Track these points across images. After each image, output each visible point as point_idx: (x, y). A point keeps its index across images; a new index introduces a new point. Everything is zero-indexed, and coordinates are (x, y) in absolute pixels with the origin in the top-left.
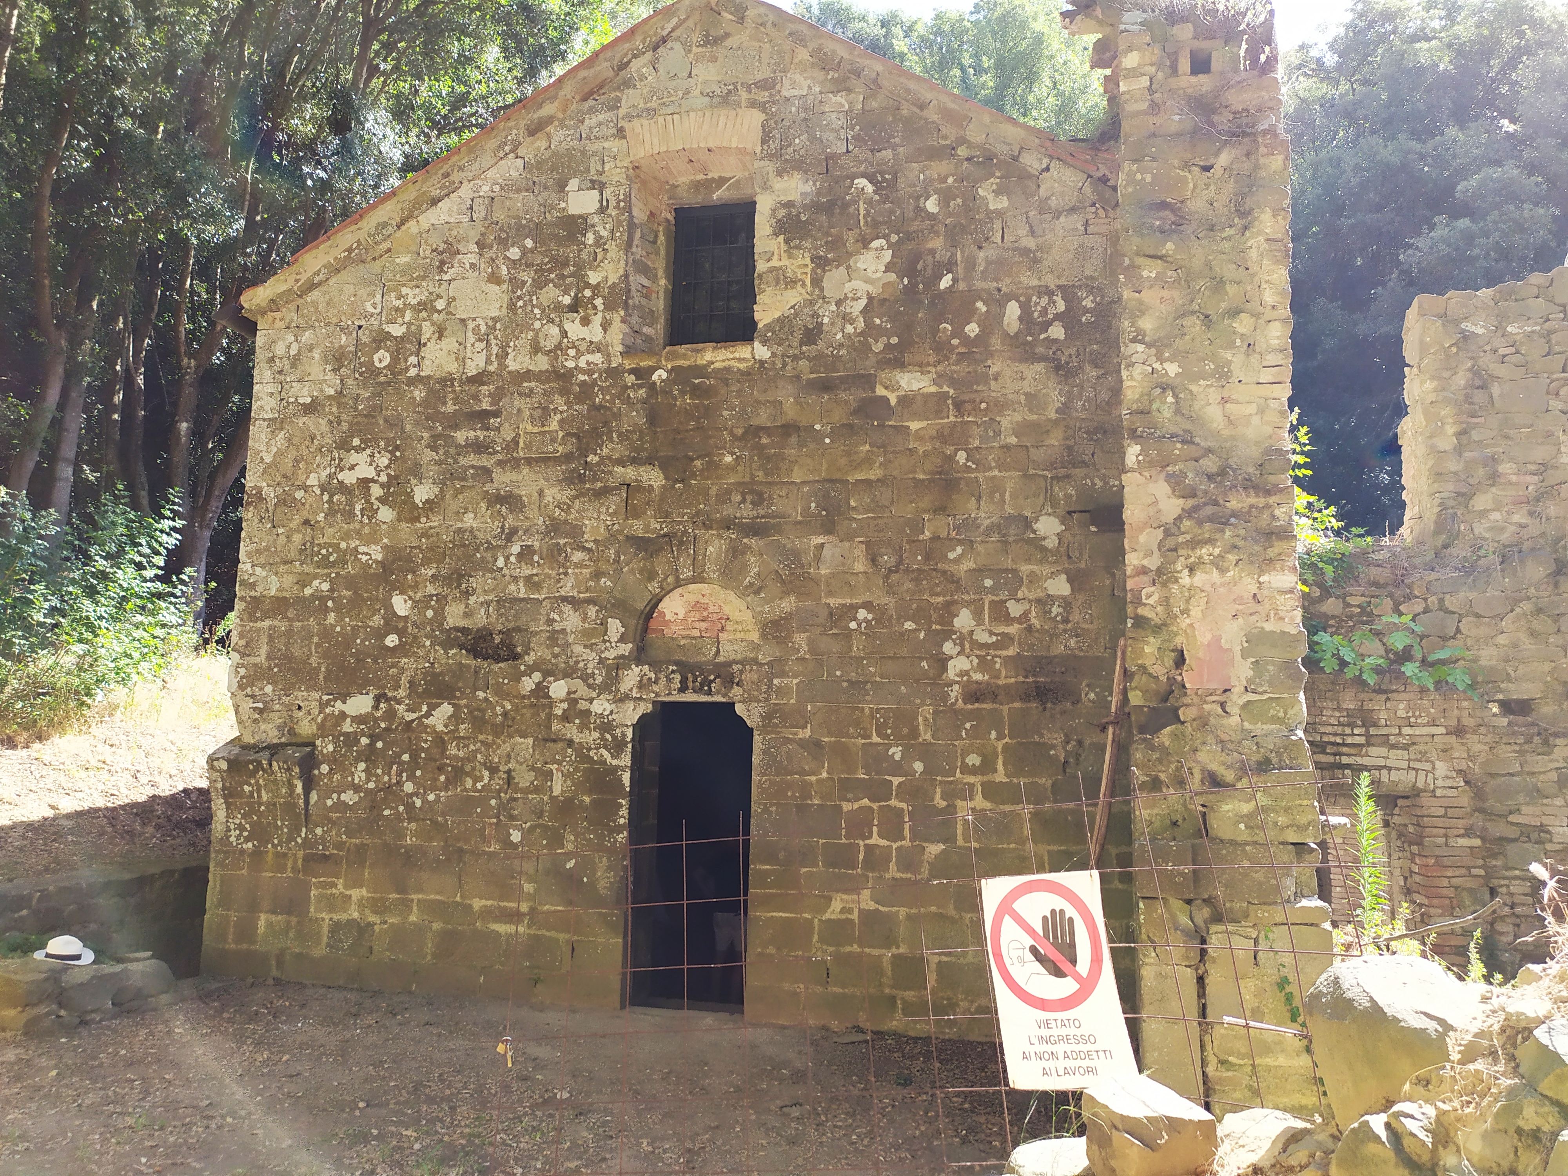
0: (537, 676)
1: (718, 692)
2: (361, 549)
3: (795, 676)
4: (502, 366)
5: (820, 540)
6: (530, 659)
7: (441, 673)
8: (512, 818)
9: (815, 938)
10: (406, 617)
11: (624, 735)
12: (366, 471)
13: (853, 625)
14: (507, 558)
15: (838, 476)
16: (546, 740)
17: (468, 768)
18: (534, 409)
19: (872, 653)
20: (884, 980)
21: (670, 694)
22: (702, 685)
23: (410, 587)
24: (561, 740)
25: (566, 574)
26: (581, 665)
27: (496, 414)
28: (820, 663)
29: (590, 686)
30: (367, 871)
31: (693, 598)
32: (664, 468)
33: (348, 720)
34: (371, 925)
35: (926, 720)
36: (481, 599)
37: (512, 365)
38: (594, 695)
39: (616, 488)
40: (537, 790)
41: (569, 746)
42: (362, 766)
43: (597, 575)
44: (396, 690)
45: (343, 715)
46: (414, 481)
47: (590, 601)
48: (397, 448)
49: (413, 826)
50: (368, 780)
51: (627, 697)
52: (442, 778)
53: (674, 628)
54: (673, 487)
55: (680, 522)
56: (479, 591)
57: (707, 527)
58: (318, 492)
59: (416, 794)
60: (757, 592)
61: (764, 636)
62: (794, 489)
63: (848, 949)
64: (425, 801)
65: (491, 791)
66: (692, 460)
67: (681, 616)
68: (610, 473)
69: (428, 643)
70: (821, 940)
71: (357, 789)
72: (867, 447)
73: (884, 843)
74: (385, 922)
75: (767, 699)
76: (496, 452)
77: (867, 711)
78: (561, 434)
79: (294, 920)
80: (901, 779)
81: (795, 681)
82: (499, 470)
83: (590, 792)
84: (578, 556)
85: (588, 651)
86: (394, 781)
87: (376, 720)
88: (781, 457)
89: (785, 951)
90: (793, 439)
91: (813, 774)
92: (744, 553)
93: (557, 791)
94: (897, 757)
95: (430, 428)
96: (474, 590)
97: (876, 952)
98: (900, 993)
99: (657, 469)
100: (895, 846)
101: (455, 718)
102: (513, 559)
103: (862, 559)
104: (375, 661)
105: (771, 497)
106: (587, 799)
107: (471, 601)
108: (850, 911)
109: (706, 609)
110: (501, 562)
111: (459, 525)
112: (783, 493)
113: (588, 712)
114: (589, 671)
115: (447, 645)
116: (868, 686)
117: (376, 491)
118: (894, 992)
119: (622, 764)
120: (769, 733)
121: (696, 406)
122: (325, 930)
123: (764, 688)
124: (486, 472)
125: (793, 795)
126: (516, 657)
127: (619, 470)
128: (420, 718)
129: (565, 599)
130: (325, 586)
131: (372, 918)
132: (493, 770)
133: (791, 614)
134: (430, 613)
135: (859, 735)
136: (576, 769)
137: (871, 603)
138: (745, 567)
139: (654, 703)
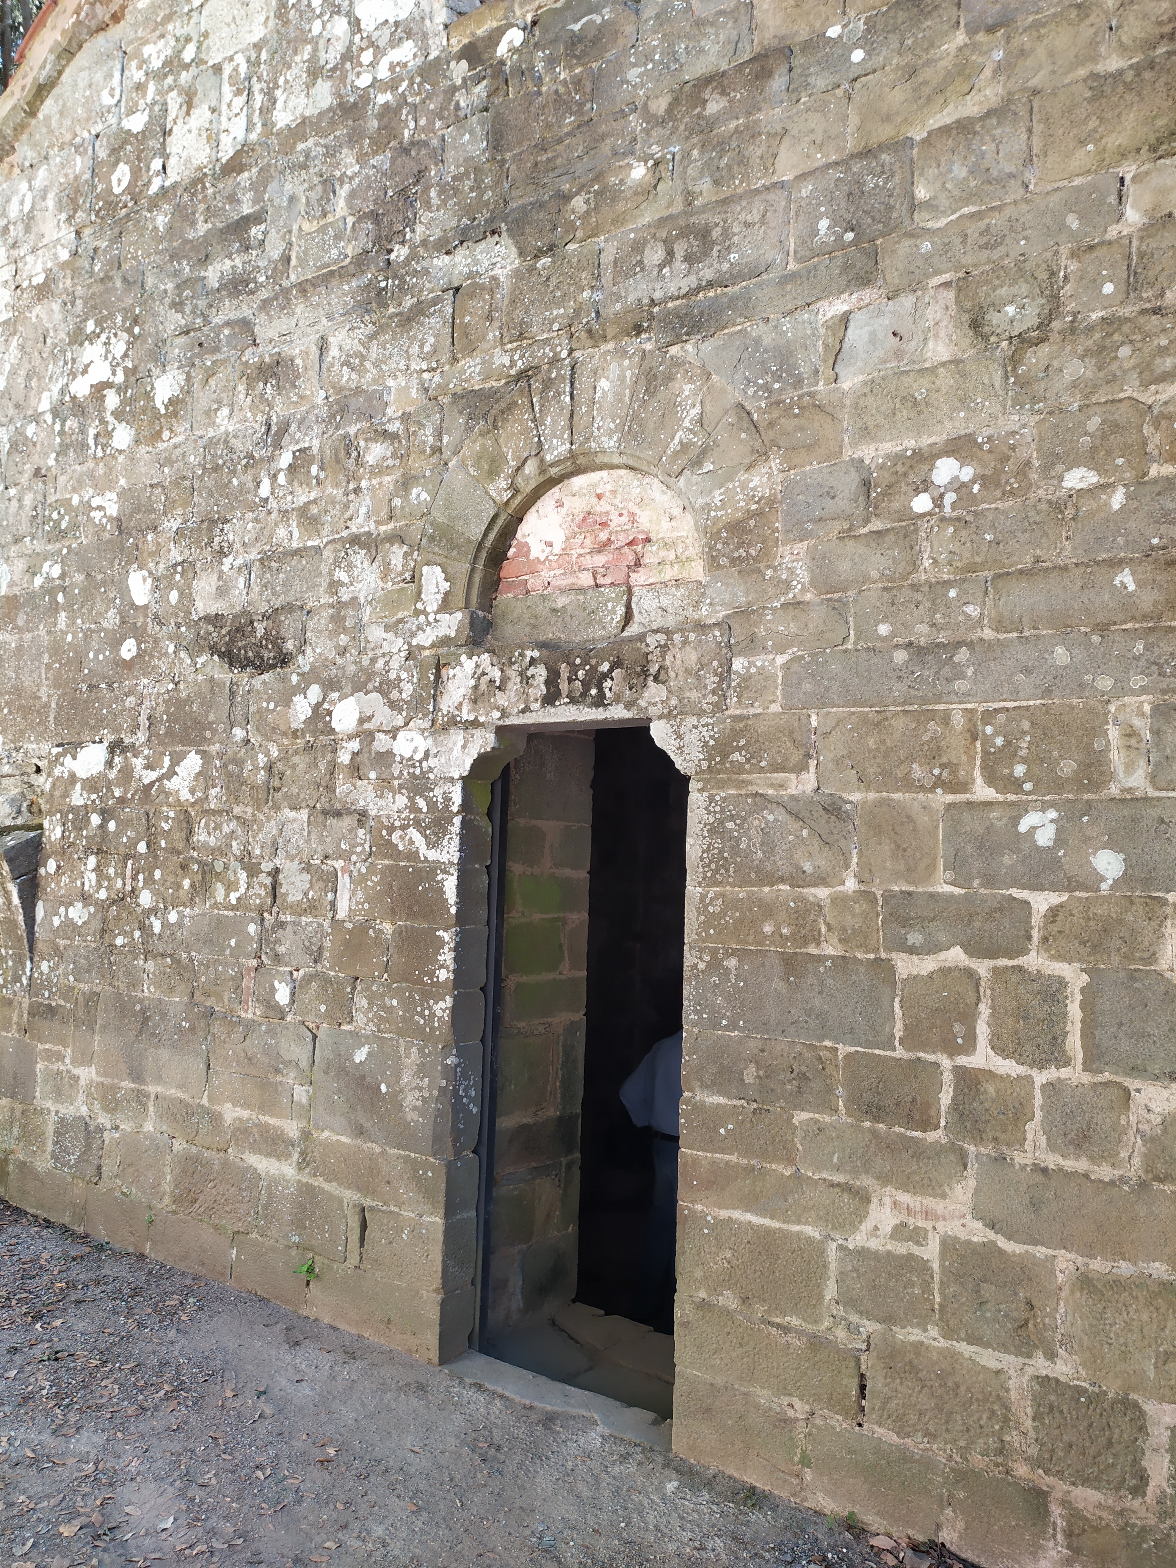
0: (315, 692)
1: (618, 699)
2: (95, 503)
3: (780, 649)
4: (267, 124)
5: (838, 306)
6: (304, 662)
7: (189, 700)
8: (277, 958)
9: (831, 1291)
10: (146, 607)
11: (447, 799)
12: (100, 372)
13: (922, 503)
14: (274, 477)
15: (883, 133)
16: (325, 813)
17: (219, 867)
18: (311, 189)
19: (972, 568)
20: (1013, 1438)
21: (526, 710)
22: (586, 685)
23: (152, 554)
24: (349, 812)
25: (357, 491)
26: (380, 663)
27: (257, 218)
28: (838, 609)
29: (393, 705)
30: (97, 1038)
31: (577, 505)
32: (517, 231)
33: (78, 786)
34: (100, 1130)
35: (1131, 733)
36: (240, 561)
37: (282, 118)
38: (399, 721)
39: (435, 301)
40: (312, 908)
41: (361, 823)
42: (92, 861)
43: (406, 484)
44: (133, 732)
45: (73, 778)
46: (156, 372)
47: (398, 538)
48: (136, 321)
49: (150, 965)
50: (99, 886)
51: (453, 722)
52: (186, 883)
53: (546, 574)
54: (532, 269)
55: (546, 342)
56: (237, 546)
57: (595, 337)
58: (49, 420)
59: (154, 911)
60: (697, 462)
61: (713, 562)
62: (778, 198)
63: (915, 1335)
64: (165, 924)
65: (248, 908)
66: (566, 198)
67: (557, 549)
68: (426, 271)
69: (171, 649)
70: (847, 1300)
71: (85, 898)
72: (961, 37)
73: (1008, 1067)
74: (117, 1128)
75: (719, 707)
76: (259, 286)
77: (958, 720)
78: (350, 220)
79: (19, 1107)
80: (1055, 899)
81: (781, 660)
82: (263, 317)
83: (393, 914)
84: (376, 452)
85: (390, 636)
86: (128, 888)
87: (109, 785)
88: (752, 133)
89: (760, 1310)
90: (778, 83)
91: (821, 880)
92: (669, 378)
93: (343, 911)
94: (1045, 837)
95: (176, 273)
96: (230, 546)
97: (989, 1359)
98: (1060, 1487)
99: (505, 239)
100: (1041, 1078)
101: (204, 777)
102: (282, 479)
103: (946, 327)
104: (110, 686)
105: (727, 234)
106: (388, 928)
107: (225, 568)
108: (917, 1236)
109: (604, 525)
110: (265, 490)
111: (211, 433)
112: (754, 216)
113: (390, 753)
114: (393, 675)
115: (194, 649)
116: (963, 655)
117: (112, 400)
118: (1046, 1481)
119: (444, 858)
120: (722, 785)
121: (578, 82)
122: (50, 1129)
123: (711, 681)
124: (245, 325)
125: (777, 932)
126: (284, 660)
127: (441, 261)
128: (159, 779)
129: (355, 540)
130: (56, 571)
131: (103, 1119)
132: (253, 871)
133: (772, 501)
134: (174, 596)
135: (939, 782)
136: (371, 869)
137: (970, 438)
138: (672, 408)
139: (501, 731)
